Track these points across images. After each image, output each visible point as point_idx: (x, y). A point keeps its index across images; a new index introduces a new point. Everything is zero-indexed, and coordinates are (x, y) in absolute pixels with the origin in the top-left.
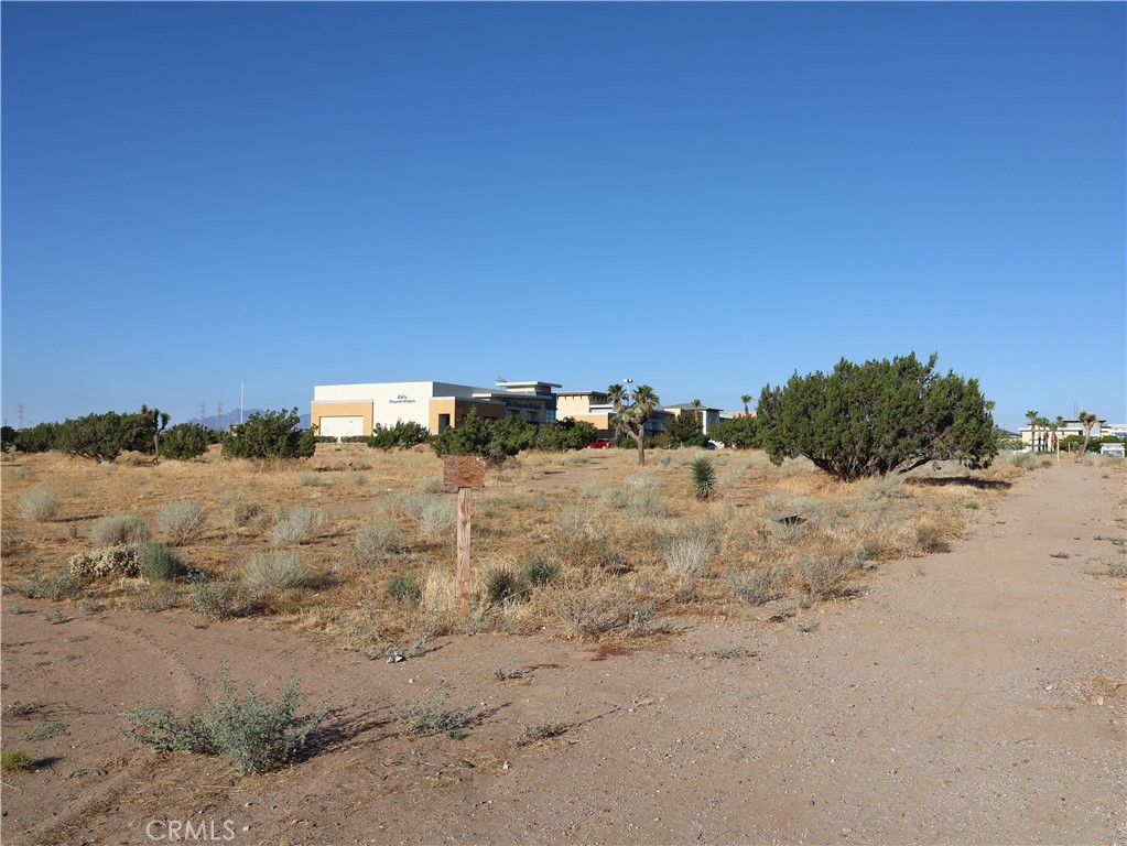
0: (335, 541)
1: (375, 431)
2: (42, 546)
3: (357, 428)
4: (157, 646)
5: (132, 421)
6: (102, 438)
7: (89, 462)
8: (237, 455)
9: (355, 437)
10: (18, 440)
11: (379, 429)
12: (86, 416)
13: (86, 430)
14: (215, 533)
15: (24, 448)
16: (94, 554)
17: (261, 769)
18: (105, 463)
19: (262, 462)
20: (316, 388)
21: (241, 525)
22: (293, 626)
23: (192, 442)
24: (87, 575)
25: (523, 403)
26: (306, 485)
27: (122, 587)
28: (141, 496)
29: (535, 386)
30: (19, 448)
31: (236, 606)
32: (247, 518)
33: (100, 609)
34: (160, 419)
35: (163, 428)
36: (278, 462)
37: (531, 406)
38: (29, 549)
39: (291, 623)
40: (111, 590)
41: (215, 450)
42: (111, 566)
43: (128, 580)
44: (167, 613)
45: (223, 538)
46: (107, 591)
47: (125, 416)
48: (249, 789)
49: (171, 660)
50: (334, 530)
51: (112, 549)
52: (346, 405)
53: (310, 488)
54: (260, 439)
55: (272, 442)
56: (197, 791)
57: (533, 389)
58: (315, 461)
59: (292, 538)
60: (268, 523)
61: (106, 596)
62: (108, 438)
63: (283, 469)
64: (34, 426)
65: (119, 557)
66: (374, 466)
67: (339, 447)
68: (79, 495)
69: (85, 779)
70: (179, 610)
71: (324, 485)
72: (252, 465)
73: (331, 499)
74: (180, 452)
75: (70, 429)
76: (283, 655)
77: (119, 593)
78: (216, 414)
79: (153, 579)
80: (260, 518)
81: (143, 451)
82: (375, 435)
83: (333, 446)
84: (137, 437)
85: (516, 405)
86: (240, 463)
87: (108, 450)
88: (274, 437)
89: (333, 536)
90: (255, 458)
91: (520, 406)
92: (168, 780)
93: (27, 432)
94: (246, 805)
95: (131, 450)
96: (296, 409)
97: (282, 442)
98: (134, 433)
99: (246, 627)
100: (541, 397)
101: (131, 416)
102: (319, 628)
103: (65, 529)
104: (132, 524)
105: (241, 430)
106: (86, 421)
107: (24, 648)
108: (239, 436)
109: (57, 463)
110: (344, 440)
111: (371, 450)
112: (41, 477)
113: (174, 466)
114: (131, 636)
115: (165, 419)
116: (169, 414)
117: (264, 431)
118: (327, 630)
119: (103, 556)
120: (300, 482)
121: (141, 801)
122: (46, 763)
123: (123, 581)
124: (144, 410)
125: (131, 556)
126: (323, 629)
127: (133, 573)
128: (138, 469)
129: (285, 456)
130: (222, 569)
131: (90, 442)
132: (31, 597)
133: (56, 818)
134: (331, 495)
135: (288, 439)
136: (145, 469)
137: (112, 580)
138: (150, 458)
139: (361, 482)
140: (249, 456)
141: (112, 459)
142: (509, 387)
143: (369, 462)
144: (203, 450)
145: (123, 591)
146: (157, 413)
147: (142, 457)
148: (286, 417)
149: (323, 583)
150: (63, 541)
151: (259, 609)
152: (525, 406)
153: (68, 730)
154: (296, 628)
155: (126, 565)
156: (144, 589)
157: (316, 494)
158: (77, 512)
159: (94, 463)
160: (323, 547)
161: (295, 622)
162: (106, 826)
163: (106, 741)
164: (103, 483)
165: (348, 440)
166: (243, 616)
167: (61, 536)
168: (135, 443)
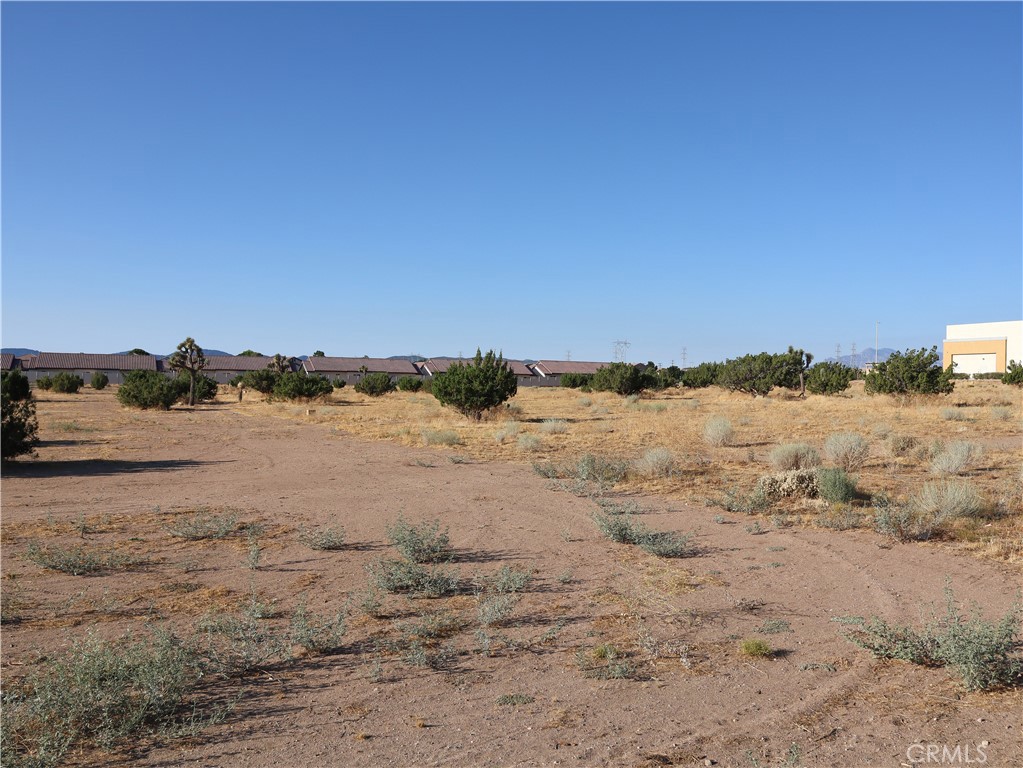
0: (994, 473)
1: (1009, 368)
2: (726, 467)
3: (990, 365)
4: (850, 561)
5: (782, 360)
6: (756, 376)
7: (746, 396)
8: (879, 391)
9: (987, 374)
10: (685, 377)
11: (1013, 366)
12: (743, 356)
13: (743, 369)
14: (874, 462)
15: (689, 384)
16: (779, 476)
17: (986, 689)
18: (759, 397)
19: (903, 397)
20: (948, 327)
21: (898, 456)
22: (974, 553)
23: (835, 379)
24: (773, 493)
26: (950, 419)
27: (804, 507)
28: (799, 427)
30: (686, 384)
31: (916, 530)
32: (903, 449)
33: (789, 524)
34: (804, 358)
35: (807, 366)
36: (918, 398)
38: (718, 469)
39: (972, 550)
40: (795, 508)
41: (857, 386)
42: (794, 487)
43: (810, 501)
44: (850, 532)
45: (885, 466)
46: (792, 509)
47: (775, 356)
48: (976, 705)
49: (864, 576)
50: (990, 464)
51: (794, 472)
52: (978, 343)
53: (954, 422)
54: (900, 376)
55: (912, 379)
56: (925, 699)
58: (954, 397)
59: (953, 469)
60: (923, 455)
61: (793, 513)
62: (761, 375)
63: (924, 403)
64: (697, 366)
65: (801, 479)
66: (1013, 402)
67: (971, 384)
68: (746, 424)
69: (818, 672)
70: (861, 531)
71: (968, 420)
72: (893, 400)
73: (977, 433)
74: (824, 388)
75: (730, 367)
76: (972, 580)
77: (804, 511)
78: (850, 353)
79: (833, 501)
80: (916, 449)
81: (789, 387)
82: (1009, 372)
83: (965, 383)
84: (786, 375)
86: (882, 398)
87: (762, 386)
88: (915, 374)
89: (990, 469)
90: (895, 393)
92: (895, 684)
93: (692, 371)
94: (979, 720)
95: (781, 386)
96: (935, 347)
97: (922, 378)
98: (784, 371)
99: (928, 550)
101: (782, 356)
102: (1002, 558)
103: (744, 453)
104: (804, 451)
105: (882, 368)
106: (743, 361)
107: (734, 553)
108: (881, 373)
109: (717, 397)
110: (975, 376)
111: (1006, 387)
112: (709, 408)
113: (820, 401)
114: (823, 551)
115: (809, 358)
116: (812, 354)
117: (905, 369)
118: (1011, 560)
119: (788, 479)
120: (944, 416)
121: (875, 700)
122: (780, 654)
123: (805, 501)
124: (791, 351)
125: (811, 479)
126: (1006, 558)
127: (813, 495)
128: (789, 403)
129: (924, 391)
130: (889, 494)
131: (746, 380)
132: (729, 510)
133: (804, 703)
134: (977, 429)
135: (928, 376)
136: (795, 402)
137: (795, 499)
138: (797, 393)
139: (1005, 418)
140: (891, 391)
141: (765, 393)
143: (1008, 398)
144: (845, 386)
145: (805, 510)
146: (802, 353)
147: (790, 392)
148: (926, 356)
149: (994, 514)
150: (743, 464)
151: (937, 535)
153: (791, 628)
154: (978, 555)
155: (806, 487)
156: (825, 510)
157: (962, 428)
158: (747, 439)
159: (750, 397)
160: (983, 479)
161: (977, 549)
162: (848, 717)
163: (826, 641)
164: (762, 414)
165: (981, 376)
166: (923, 540)
167: (741, 460)
168: (785, 379)
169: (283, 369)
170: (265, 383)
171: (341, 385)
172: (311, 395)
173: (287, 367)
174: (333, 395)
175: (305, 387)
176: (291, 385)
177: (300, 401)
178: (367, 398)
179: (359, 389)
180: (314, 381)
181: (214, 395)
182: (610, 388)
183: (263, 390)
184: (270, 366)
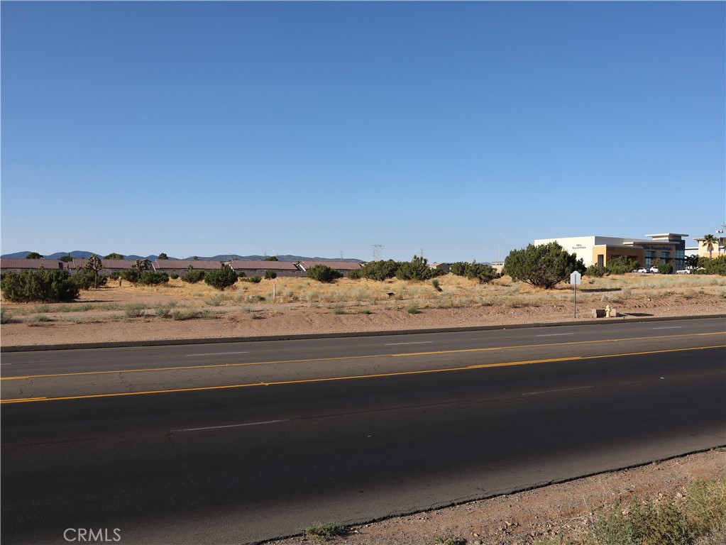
20: (536, 240)
25: (658, 247)
29: (669, 236)
37: (664, 248)
57: (667, 238)
85: (652, 248)
91: (655, 249)
100: (671, 243)
116: (427, 259)
142: (653, 237)
152: (659, 249)
169: (141, 268)
170: (131, 276)
171: (175, 277)
172: (157, 283)
173: (143, 267)
174: (169, 283)
175: (154, 279)
176: (147, 278)
177: (152, 286)
178: (188, 284)
179: (184, 279)
180: (159, 276)
181: (105, 283)
182: (314, 278)
183: (131, 281)
184: (133, 266)
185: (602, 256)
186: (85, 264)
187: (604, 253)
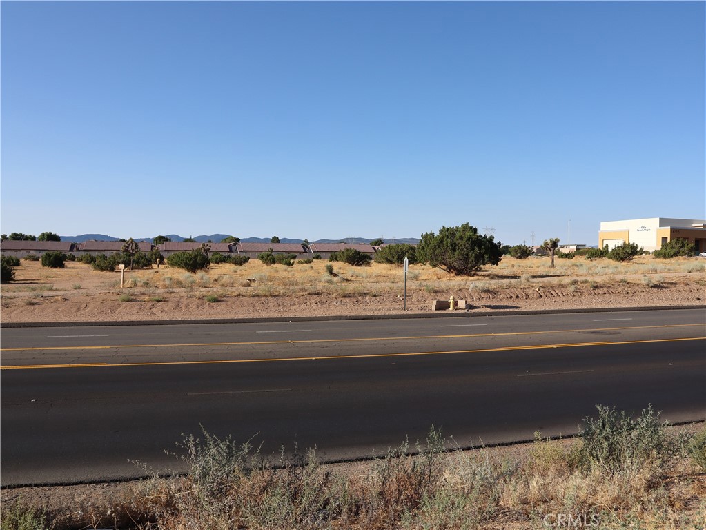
20: (602, 223)
52: (615, 233)
185: (667, 238)
186: (121, 247)
187: (668, 235)
